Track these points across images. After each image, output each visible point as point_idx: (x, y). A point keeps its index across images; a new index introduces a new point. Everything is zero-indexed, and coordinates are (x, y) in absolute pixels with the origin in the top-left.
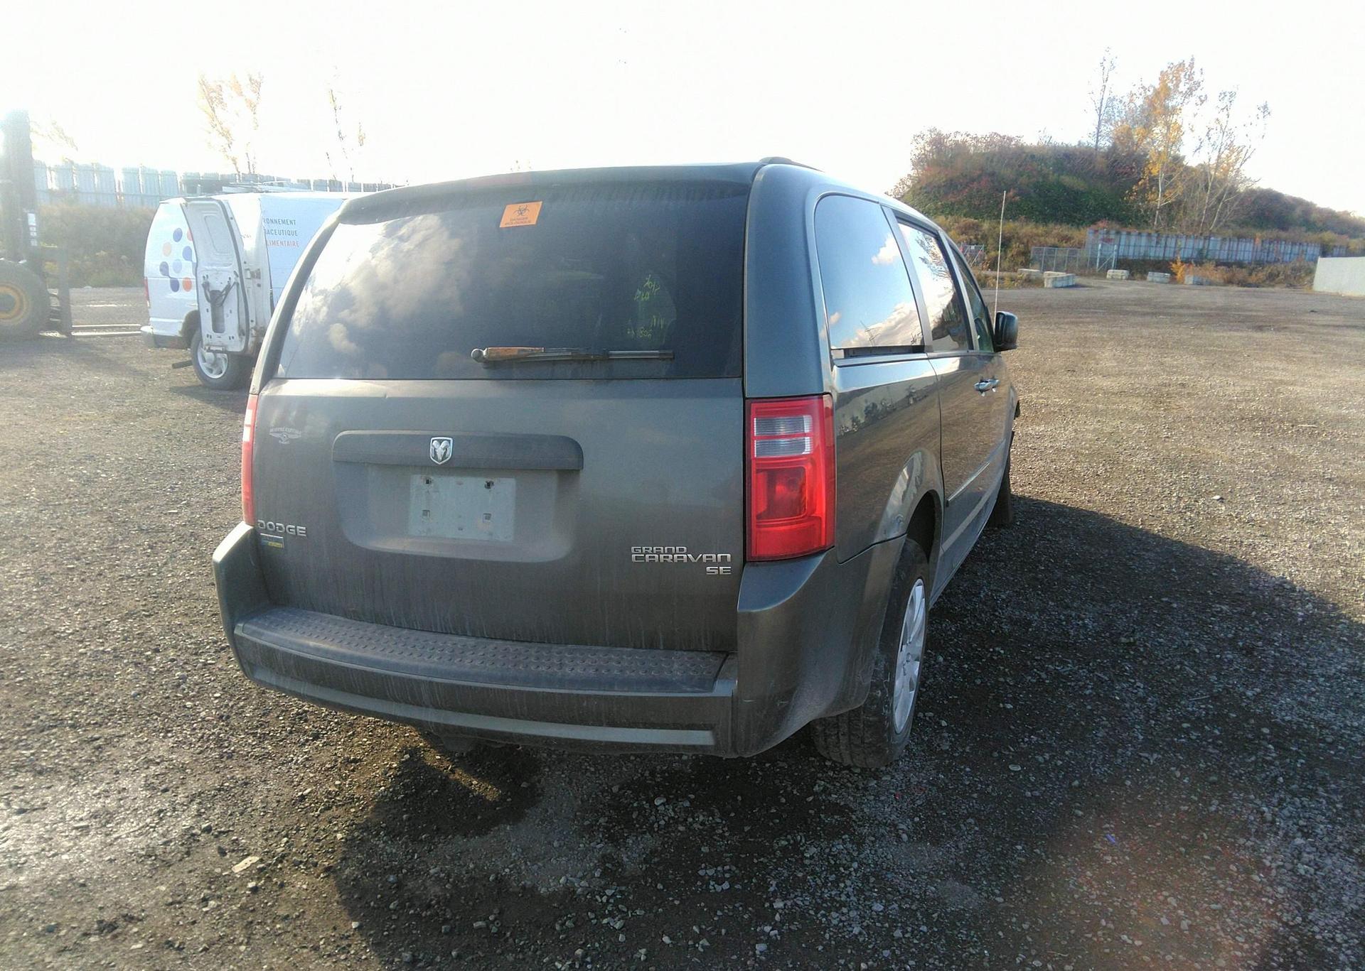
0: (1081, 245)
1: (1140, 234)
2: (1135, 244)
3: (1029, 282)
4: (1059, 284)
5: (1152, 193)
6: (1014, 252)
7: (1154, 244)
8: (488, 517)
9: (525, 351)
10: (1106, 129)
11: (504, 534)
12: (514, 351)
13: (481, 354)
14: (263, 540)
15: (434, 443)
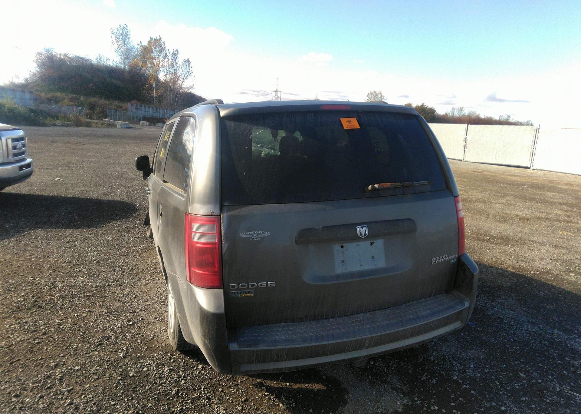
0: (127, 110)
1: (149, 107)
2: (148, 111)
3: (110, 125)
4: (123, 127)
5: (152, 91)
6: (98, 111)
7: (155, 111)
8: (373, 258)
9: (393, 184)
10: (127, 61)
11: (381, 264)
12: (389, 185)
13: (375, 187)
14: (233, 295)
15: (358, 229)
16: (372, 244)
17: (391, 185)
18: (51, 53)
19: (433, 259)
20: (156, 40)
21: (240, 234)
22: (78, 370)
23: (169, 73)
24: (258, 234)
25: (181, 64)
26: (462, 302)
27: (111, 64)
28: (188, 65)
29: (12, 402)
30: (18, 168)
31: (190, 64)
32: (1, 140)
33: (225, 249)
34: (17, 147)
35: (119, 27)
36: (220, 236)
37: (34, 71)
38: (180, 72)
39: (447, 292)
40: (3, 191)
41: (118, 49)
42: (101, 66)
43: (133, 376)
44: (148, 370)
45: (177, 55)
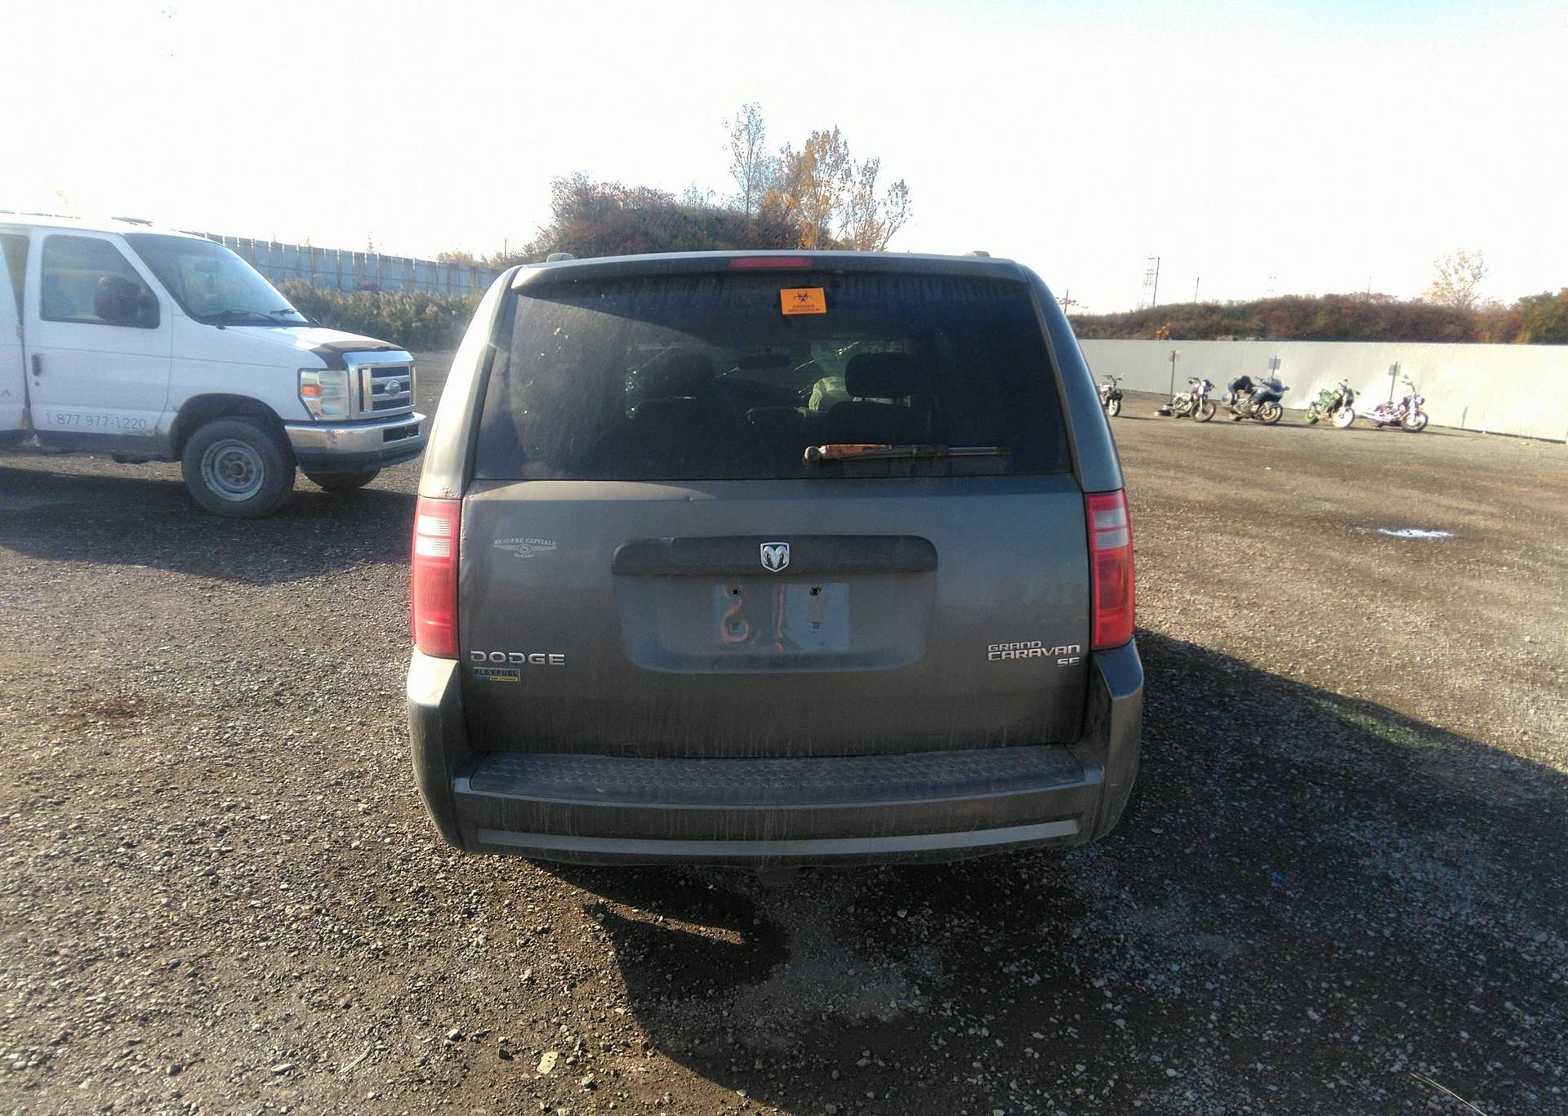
8: (817, 626)
9: (871, 448)
10: (755, 195)
11: (840, 643)
12: (858, 448)
13: (818, 451)
14: (478, 675)
15: (765, 549)
16: (815, 592)
17: (864, 448)
18: (584, 184)
19: (990, 647)
20: (826, 135)
21: (496, 542)
22: (264, 821)
23: (852, 219)
24: (531, 544)
25: (885, 195)
26: (1077, 771)
27: (718, 205)
28: (902, 197)
29: (116, 853)
30: (382, 434)
31: (907, 192)
32: (348, 371)
33: (463, 573)
34: (387, 388)
35: (740, 109)
36: (456, 543)
37: (546, 227)
38: (880, 216)
39: (1054, 743)
40: (364, 487)
41: (738, 164)
42: (695, 209)
43: (357, 848)
44: (392, 843)
45: (876, 171)
